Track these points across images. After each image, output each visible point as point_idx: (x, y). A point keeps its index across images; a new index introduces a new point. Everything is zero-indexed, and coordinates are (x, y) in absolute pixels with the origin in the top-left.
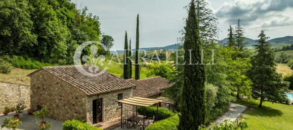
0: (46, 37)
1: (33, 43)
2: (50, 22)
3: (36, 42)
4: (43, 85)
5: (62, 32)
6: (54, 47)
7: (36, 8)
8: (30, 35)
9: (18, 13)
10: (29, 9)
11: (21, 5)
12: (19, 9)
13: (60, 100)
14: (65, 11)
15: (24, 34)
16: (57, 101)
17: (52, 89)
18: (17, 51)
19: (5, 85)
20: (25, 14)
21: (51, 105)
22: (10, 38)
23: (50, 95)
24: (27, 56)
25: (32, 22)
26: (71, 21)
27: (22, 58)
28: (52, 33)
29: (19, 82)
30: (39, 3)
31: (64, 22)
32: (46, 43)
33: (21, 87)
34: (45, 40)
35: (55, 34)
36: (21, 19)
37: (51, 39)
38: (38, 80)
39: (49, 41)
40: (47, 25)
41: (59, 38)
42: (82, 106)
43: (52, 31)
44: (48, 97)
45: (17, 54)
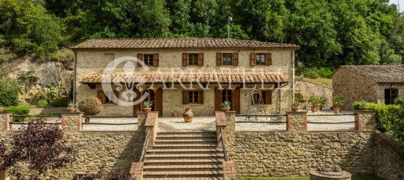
0: (352, 47)
1: (338, 52)
2: (356, 30)
3: (341, 51)
4: (342, 82)
5: (371, 41)
6: (361, 57)
7: (341, 18)
8: (334, 44)
9: (322, 24)
10: (333, 20)
11: (324, 17)
12: (323, 21)
13: (356, 92)
14: (379, 15)
15: (328, 44)
16: (353, 94)
17: (349, 84)
18: (324, 63)
19: (313, 85)
20: (329, 25)
21: (349, 98)
22: (317, 49)
23: (348, 90)
24: (333, 68)
25: (335, 32)
26: (388, 26)
27: (328, 69)
28: (358, 41)
29: (325, 85)
30: (344, 13)
31: (376, 28)
32: (352, 54)
33: (326, 89)
34: (351, 50)
35: (363, 42)
36: (325, 30)
37: (358, 48)
38: (338, 78)
39: (355, 50)
40: (353, 34)
41: (368, 48)
42: (373, 93)
43: (359, 39)
44: (346, 92)
45: (323, 66)
